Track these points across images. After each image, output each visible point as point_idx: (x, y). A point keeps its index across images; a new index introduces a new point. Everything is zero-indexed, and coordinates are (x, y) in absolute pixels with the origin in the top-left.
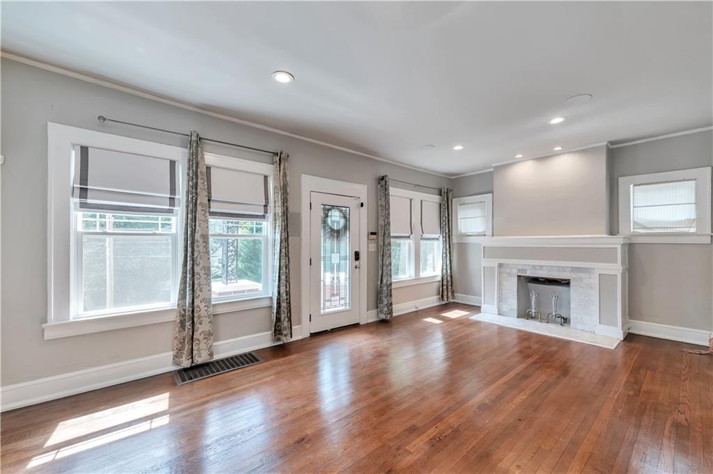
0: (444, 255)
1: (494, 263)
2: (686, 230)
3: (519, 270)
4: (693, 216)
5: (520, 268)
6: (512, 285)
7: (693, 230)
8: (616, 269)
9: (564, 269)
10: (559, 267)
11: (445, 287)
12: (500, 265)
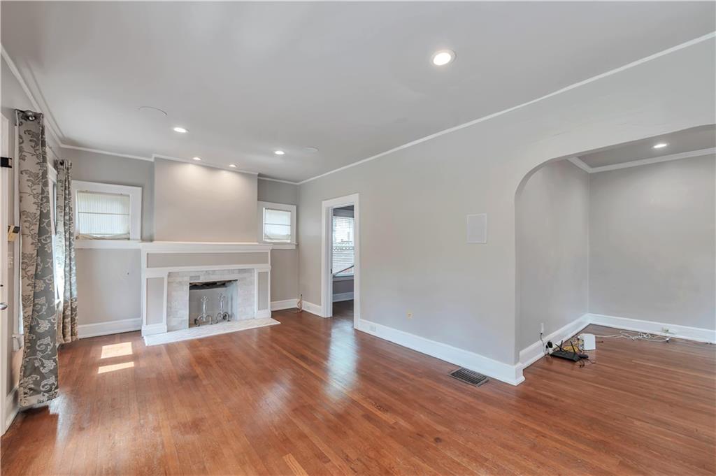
0: (68, 269)
1: (162, 272)
2: (286, 241)
3: (191, 277)
4: (289, 234)
5: (193, 275)
6: (184, 295)
7: (289, 241)
8: (267, 268)
9: (232, 271)
10: (229, 270)
11: (68, 320)
12: (170, 275)
